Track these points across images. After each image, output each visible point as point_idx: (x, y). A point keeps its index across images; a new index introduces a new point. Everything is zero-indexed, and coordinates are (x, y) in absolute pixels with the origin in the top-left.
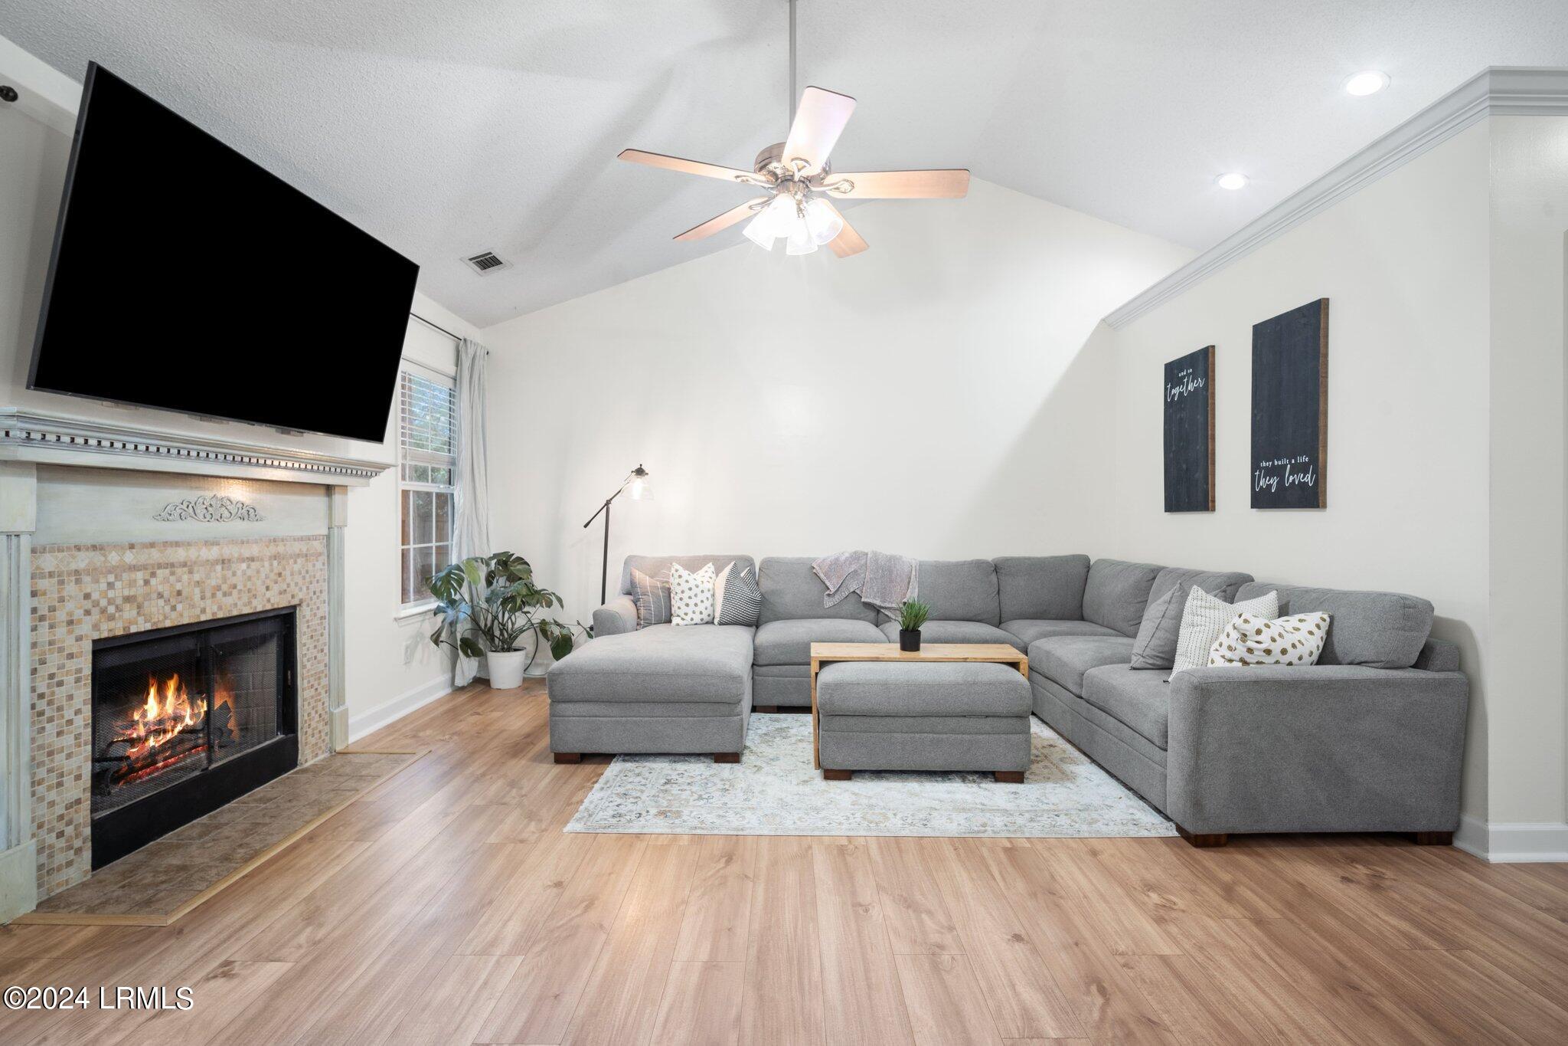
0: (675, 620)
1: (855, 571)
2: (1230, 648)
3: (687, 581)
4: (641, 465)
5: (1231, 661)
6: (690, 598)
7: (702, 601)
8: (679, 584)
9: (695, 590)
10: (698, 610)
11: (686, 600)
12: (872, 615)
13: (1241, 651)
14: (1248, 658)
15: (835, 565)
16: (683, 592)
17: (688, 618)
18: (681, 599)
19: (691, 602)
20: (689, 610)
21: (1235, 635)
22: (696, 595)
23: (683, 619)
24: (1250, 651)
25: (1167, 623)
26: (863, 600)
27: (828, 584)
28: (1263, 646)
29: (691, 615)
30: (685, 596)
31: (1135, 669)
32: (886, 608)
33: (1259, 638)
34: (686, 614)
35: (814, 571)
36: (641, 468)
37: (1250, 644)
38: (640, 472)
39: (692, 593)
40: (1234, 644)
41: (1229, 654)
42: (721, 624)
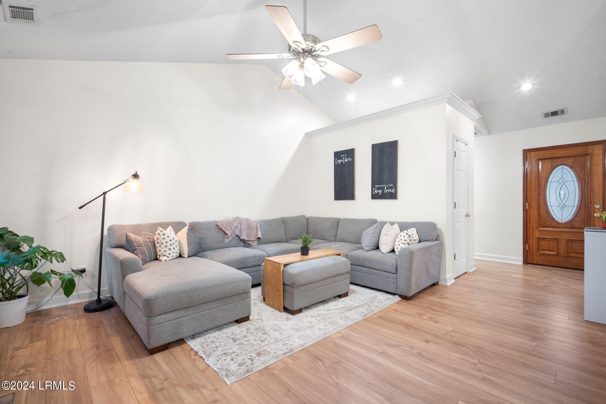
0: (163, 258)
1: (237, 226)
2: (405, 240)
3: (168, 237)
4: (136, 172)
5: (405, 244)
6: (171, 245)
7: (176, 246)
8: (164, 239)
9: (173, 241)
10: (175, 251)
11: (169, 247)
12: (243, 244)
13: (408, 241)
14: (410, 243)
15: (229, 223)
16: (167, 242)
17: (171, 256)
18: (166, 246)
19: (172, 247)
20: (171, 252)
21: (407, 236)
22: (174, 243)
23: (168, 257)
24: (411, 240)
25: (375, 235)
26: (241, 238)
27: (227, 232)
28: (414, 239)
29: (172, 254)
30: (168, 244)
31: (367, 251)
32: (248, 241)
33: (413, 237)
34: (170, 254)
35: (219, 227)
36: (136, 174)
37: (411, 238)
38: (136, 176)
39: (172, 243)
40: (406, 239)
41: (404, 242)
42: (189, 257)
